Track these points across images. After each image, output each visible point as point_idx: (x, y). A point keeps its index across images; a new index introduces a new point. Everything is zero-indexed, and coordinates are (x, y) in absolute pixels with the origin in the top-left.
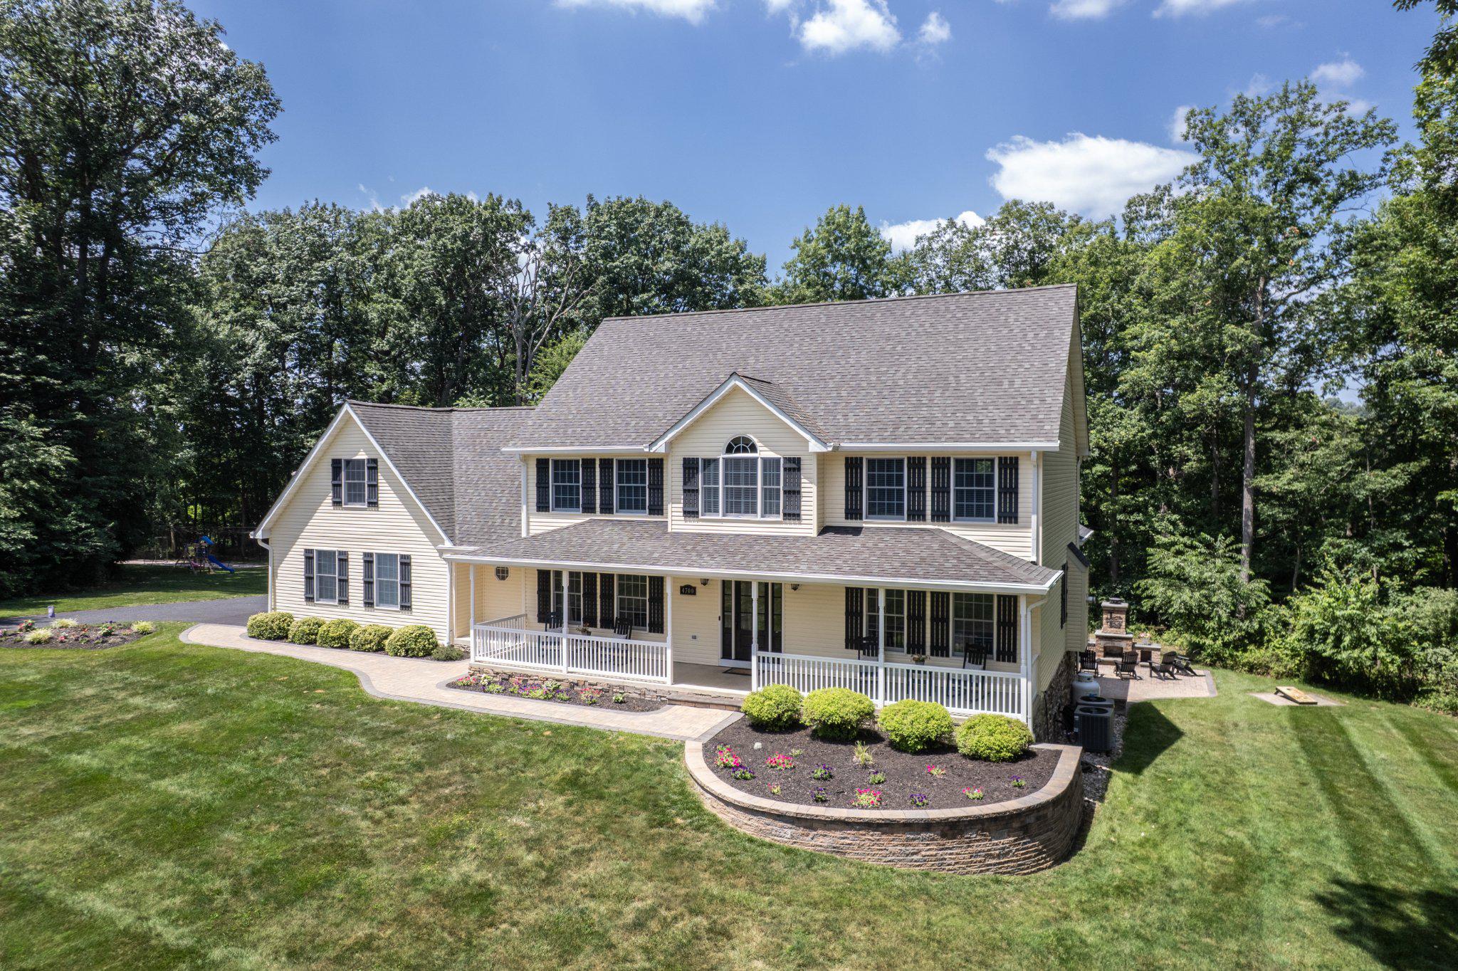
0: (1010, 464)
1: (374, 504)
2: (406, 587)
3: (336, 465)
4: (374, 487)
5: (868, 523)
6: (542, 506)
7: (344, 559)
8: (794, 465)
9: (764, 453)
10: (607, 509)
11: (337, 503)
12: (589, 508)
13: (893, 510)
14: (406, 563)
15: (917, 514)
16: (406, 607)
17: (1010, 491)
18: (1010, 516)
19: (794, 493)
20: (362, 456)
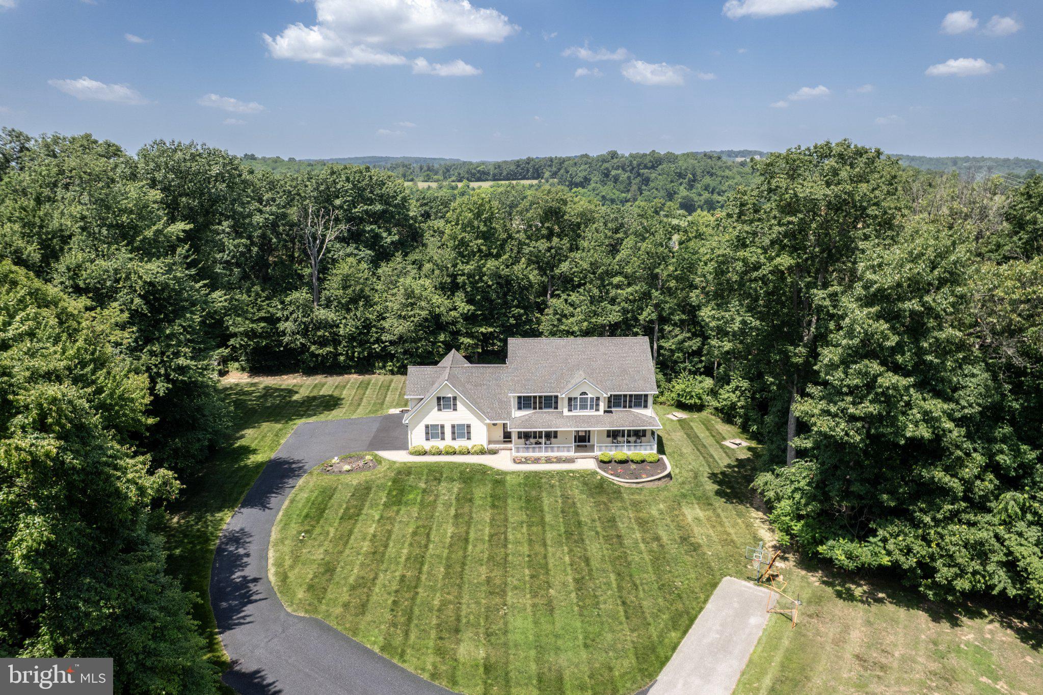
0: (646, 396)
1: (455, 409)
2: (469, 433)
3: (439, 399)
4: (455, 405)
5: (613, 409)
6: (520, 408)
7: (443, 427)
8: (598, 399)
9: (590, 396)
10: (540, 408)
11: (440, 410)
12: (535, 408)
13: (619, 406)
14: (469, 426)
15: (625, 407)
16: (469, 438)
17: (646, 401)
18: (646, 406)
19: (598, 405)
20: (450, 395)
